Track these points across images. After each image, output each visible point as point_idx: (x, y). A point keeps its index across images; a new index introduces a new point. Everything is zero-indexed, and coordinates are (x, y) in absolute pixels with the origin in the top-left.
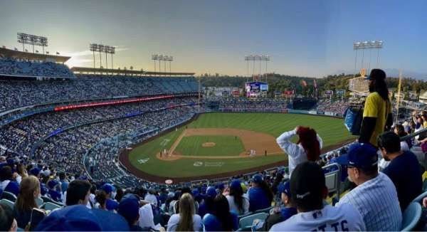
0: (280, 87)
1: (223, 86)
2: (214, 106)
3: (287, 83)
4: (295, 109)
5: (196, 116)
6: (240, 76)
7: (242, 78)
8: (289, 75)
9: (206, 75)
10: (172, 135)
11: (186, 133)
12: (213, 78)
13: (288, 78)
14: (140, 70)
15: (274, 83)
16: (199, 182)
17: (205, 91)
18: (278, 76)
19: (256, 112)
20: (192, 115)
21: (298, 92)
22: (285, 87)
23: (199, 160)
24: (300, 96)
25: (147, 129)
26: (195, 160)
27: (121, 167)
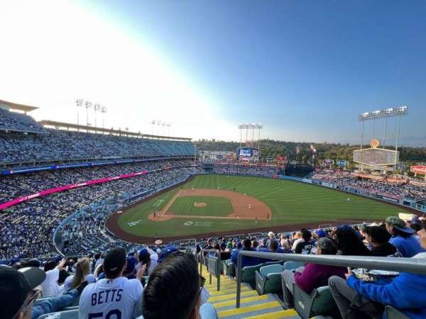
0: (273, 152)
1: (218, 150)
2: (208, 168)
3: (281, 148)
4: (287, 175)
5: (191, 177)
6: (234, 141)
7: (236, 143)
8: (283, 140)
9: (203, 140)
10: (167, 195)
11: (180, 193)
12: (210, 143)
13: (283, 143)
14: (137, 132)
15: (267, 149)
16: (187, 241)
17: (201, 155)
18: (272, 142)
19: (247, 175)
20: (188, 176)
21: (292, 157)
22: (278, 152)
23: (190, 220)
24: (294, 163)
25: (142, 190)
26: (186, 220)
27: (107, 233)
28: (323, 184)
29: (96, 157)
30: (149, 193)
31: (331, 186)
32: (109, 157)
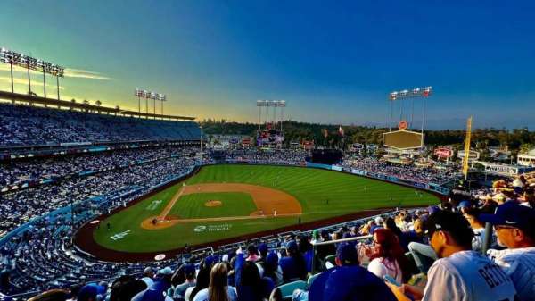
0: (297, 136)
1: (231, 134)
2: (219, 156)
3: (305, 131)
4: (315, 162)
5: (197, 169)
6: (250, 123)
7: (253, 125)
8: (308, 122)
9: (210, 121)
10: (165, 194)
12: (218, 124)
13: (307, 125)
14: (114, 107)
15: (290, 132)
16: (201, 252)
17: (209, 139)
18: (295, 124)
19: (269, 164)
20: (192, 167)
21: (318, 142)
22: (303, 136)
23: (203, 224)
24: (321, 148)
25: (128, 189)
26: (196, 224)
27: (77, 254)
28: (354, 171)
29: (48, 143)
30: (139, 192)
31: (361, 173)
32: (71, 144)
